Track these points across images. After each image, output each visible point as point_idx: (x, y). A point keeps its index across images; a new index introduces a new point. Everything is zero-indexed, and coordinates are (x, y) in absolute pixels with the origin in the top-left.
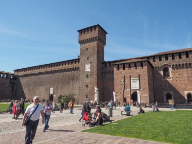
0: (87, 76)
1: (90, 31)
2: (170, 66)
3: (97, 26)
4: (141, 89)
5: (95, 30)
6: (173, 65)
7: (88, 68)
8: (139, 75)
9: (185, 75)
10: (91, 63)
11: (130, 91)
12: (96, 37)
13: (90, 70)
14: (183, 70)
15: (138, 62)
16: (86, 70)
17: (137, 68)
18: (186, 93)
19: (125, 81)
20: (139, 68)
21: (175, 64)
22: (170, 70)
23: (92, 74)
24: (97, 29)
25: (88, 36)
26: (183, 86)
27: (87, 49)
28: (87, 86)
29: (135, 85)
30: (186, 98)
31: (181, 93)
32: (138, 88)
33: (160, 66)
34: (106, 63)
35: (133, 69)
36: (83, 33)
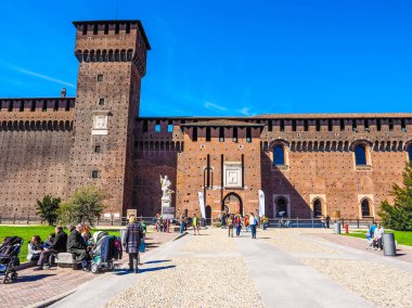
0: (97, 149)
1: (111, 32)
2: (287, 143)
3: (134, 22)
4: (246, 187)
5: (128, 32)
6: (293, 143)
7: (100, 126)
8: (243, 156)
9: (312, 163)
10: (110, 114)
11: (222, 191)
12: (130, 51)
13: (105, 133)
14: (308, 153)
15: (242, 127)
16: (94, 132)
17: (240, 140)
18: (312, 197)
19: (208, 168)
20: (243, 141)
21: (296, 140)
22: (287, 151)
23: (111, 145)
24: (134, 32)
25: (105, 42)
26: (308, 184)
27: (100, 76)
28: (95, 174)
29: (233, 178)
30: (312, 207)
31: (304, 197)
32: (240, 185)
33: (269, 141)
34: (146, 120)
35: (229, 141)
36: (90, 33)
